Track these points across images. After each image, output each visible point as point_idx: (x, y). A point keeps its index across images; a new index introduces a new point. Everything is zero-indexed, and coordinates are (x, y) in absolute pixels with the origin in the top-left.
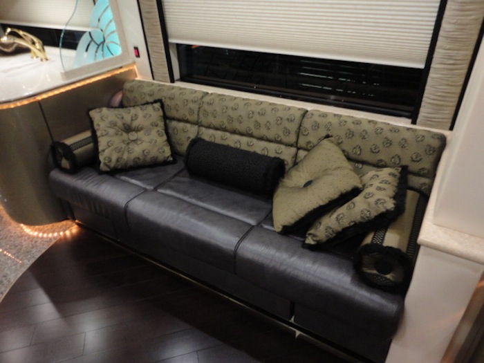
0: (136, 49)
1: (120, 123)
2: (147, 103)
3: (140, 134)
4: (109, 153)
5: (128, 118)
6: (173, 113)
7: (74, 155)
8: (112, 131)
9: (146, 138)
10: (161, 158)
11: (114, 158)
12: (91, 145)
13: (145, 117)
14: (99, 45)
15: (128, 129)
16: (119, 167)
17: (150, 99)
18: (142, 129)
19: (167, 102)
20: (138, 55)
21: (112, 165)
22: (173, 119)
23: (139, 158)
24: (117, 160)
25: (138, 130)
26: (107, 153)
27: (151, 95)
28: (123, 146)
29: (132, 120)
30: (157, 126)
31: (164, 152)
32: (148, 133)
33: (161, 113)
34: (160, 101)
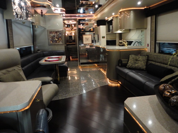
0: (148, 44)
1: (135, 58)
2: (144, 56)
3: (139, 62)
4: (130, 64)
5: (137, 58)
6: (150, 59)
7: (122, 62)
8: (132, 59)
9: (140, 63)
10: (142, 68)
11: (130, 65)
12: (127, 62)
13: (142, 58)
14: (138, 43)
15: (137, 60)
16: (131, 68)
17: (145, 55)
18: (140, 60)
19: (150, 56)
20: (148, 46)
21: (129, 67)
22: (150, 60)
23: (136, 67)
24: (131, 66)
25: (139, 61)
26: (129, 64)
27: (146, 54)
28: (134, 63)
29: (138, 58)
30: (144, 61)
31: (143, 67)
32: (141, 62)
33: (147, 58)
34: (148, 56)
